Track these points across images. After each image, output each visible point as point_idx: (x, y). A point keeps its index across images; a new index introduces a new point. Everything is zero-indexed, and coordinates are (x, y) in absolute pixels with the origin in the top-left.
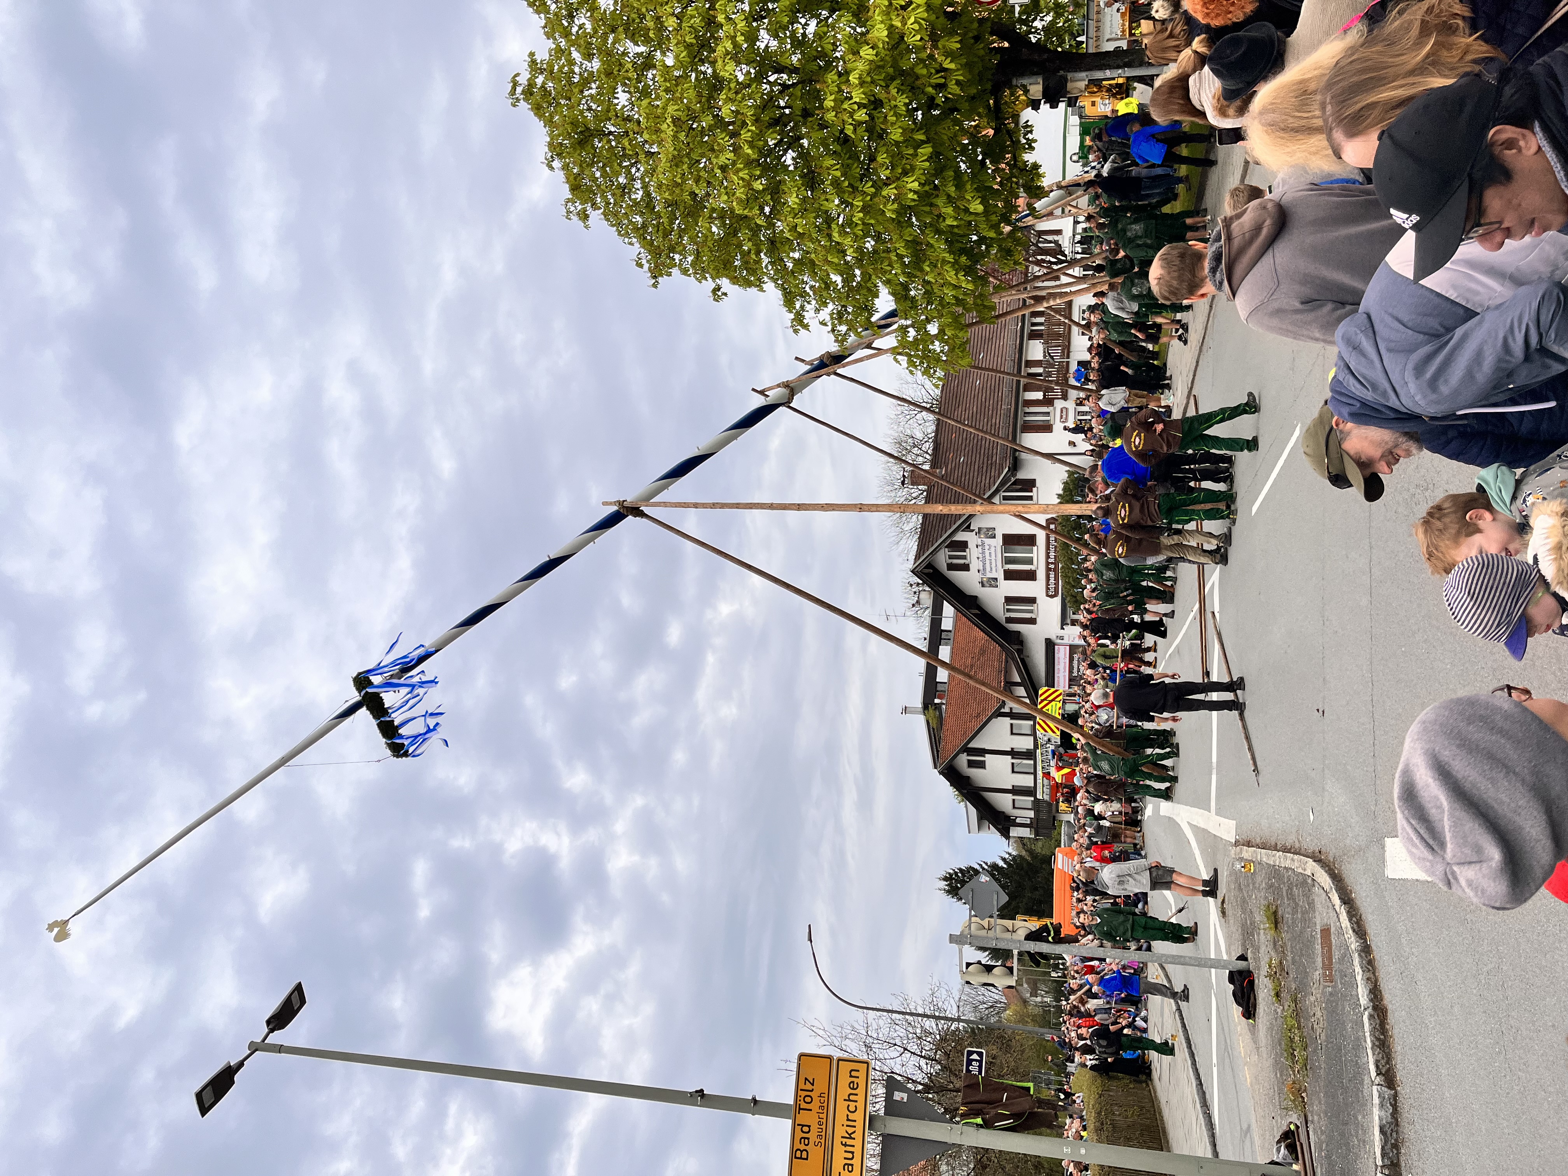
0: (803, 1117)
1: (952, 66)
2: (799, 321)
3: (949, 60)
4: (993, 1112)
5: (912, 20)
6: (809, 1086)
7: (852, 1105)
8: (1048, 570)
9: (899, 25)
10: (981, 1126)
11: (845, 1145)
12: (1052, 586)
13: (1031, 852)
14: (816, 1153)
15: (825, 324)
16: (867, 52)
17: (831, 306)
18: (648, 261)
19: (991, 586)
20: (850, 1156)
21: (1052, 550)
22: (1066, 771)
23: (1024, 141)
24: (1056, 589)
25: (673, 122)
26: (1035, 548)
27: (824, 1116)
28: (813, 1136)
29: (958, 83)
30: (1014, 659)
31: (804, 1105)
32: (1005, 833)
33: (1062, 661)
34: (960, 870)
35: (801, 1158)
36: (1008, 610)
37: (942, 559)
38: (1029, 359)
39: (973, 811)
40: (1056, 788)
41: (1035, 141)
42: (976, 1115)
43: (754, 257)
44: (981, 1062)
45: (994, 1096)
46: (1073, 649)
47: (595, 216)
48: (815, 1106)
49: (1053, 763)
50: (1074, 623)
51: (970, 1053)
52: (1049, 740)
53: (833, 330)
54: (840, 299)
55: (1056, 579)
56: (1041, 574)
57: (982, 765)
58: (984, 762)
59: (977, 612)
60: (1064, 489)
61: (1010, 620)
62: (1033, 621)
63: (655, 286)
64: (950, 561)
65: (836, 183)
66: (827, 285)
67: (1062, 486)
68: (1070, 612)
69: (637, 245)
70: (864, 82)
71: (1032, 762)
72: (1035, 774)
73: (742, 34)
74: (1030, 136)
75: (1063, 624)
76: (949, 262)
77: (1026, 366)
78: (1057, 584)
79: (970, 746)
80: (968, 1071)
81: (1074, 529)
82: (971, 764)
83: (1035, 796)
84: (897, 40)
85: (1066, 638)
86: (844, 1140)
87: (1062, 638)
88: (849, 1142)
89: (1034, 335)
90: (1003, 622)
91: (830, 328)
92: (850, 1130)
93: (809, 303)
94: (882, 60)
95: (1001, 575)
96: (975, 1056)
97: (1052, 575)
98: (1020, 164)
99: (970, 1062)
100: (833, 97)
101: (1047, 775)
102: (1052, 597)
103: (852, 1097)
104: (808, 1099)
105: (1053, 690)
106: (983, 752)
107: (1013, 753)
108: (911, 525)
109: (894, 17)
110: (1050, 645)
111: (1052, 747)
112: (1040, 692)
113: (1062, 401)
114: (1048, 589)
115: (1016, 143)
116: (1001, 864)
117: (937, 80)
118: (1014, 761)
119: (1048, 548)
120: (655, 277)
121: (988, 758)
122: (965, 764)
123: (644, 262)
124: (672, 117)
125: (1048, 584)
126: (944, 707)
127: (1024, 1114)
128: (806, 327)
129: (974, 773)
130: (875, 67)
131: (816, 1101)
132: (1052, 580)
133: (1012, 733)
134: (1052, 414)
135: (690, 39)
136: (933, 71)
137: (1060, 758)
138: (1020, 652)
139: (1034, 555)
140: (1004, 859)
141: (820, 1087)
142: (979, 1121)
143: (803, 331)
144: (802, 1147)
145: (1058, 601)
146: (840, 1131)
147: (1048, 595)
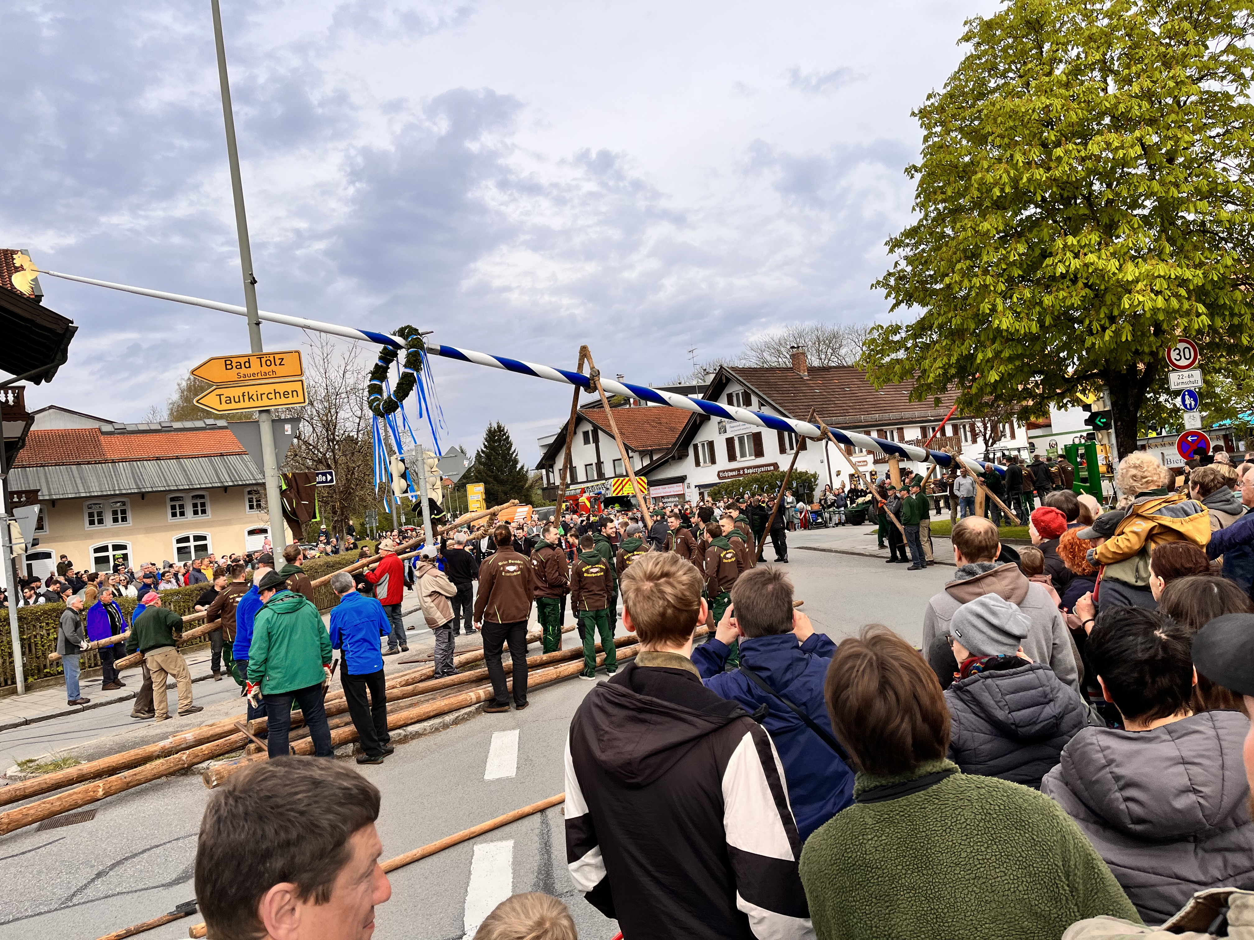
0: (255, 362)
1: (1107, 338)
2: (895, 244)
3: (1111, 334)
4: (292, 496)
5: (1141, 299)
6: (278, 362)
7: (272, 396)
8: (738, 470)
9: (1138, 288)
10: (281, 490)
11: (243, 396)
12: (726, 474)
13: (531, 487)
14: (232, 375)
15: (896, 266)
16: (1113, 265)
17: (909, 269)
18: (932, 104)
19: (720, 429)
20: (237, 400)
21: (754, 470)
22: (588, 504)
23: (1065, 401)
24: (725, 478)
25: (1047, 106)
26: (753, 457)
27: (260, 377)
28: (243, 371)
29: (1093, 344)
30: (667, 454)
31: (263, 360)
32: (540, 466)
33: (671, 489)
34: (508, 437)
35: (226, 365)
36: (703, 445)
37: (735, 389)
38: (905, 431)
39: (551, 440)
40: (575, 499)
41: (1066, 410)
42: (288, 484)
43: (940, 198)
44: (326, 482)
45: (303, 495)
46: (682, 496)
47: (968, 48)
48: (265, 369)
49: (592, 494)
50: (701, 494)
51: (331, 474)
52: (608, 489)
53: (890, 274)
54: (915, 275)
55: (732, 476)
56: (734, 465)
57: (587, 442)
58: (589, 443)
59: (698, 422)
60: (801, 473)
61: (696, 447)
62: (698, 464)
63: (913, 114)
64: (734, 395)
65: (1005, 258)
66: (926, 263)
67: (804, 470)
68: (708, 490)
69: (945, 91)
70: (1088, 267)
71: (596, 478)
72: (587, 481)
73: (1124, 154)
74: (1069, 405)
75: (699, 487)
76: (949, 360)
77: (898, 429)
78: (729, 477)
79: (599, 431)
80: (318, 474)
81: (770, 485)
82: (586, 434)
83: (571, 484)
84: (1127, 288)
85: (689, 490)
86: (246, 394)
87: (689, 487)
88: (246, 398)
89: (924, 430)
90: (694, 442)
91: (892, 271)
92: (255, 397)
93: (912, 249)
94: (1109, 278)
95: (729, 435)
96: (329, 478)
97: (734, 473)
98: (1046, 401)
99: (324, 474)
100: (1075, 243)
101: (583, 491)
102: (718, 475)
103: (278, 395)
104: (268, 363)
105: (646, 486)
106: (596, 441)
107: (599, 464)
108: (769, 358)
109: (1145, 283)
110: (681, 479)
111: (603, 492)
112: (642, 478)
113: (873, 460)
114: (724, 471)
115: (1062, 396)
116: (519, 466)
117: (1096, 326)
118: (594, 465)
119: (755, 467)
120: (920, 112)
121: (592, 446)
122: (585, 429)
123: (932, 100)
124: (1051, 105)
125: (727, 471)
126: (628, 406)
127: (297, 517)
128: (891, 251)
129: (580, 437)
130: (1101, 274)
131: (270, 369)
132: (731, 474)
133: (614, 461)
134: (861, 454)
135: (1122, 108)
136: (1103, 322)
137: (596, 499)
138: (673, 458)
139: (748, 458)
140: (522, 468)
141: (280, 370)
142: (284, 487)
143: (887, 248)
144: (234, 364)
145: (717, 480)
146: (252, 390)
147: (719, 472)
